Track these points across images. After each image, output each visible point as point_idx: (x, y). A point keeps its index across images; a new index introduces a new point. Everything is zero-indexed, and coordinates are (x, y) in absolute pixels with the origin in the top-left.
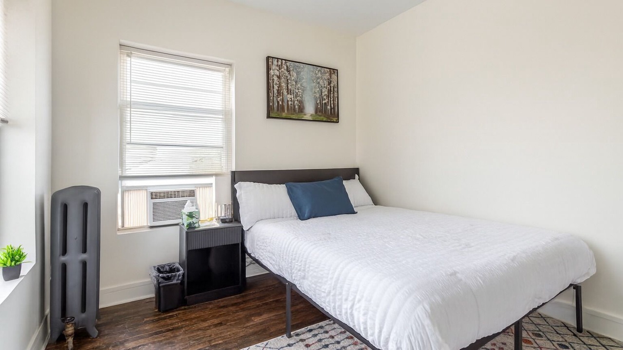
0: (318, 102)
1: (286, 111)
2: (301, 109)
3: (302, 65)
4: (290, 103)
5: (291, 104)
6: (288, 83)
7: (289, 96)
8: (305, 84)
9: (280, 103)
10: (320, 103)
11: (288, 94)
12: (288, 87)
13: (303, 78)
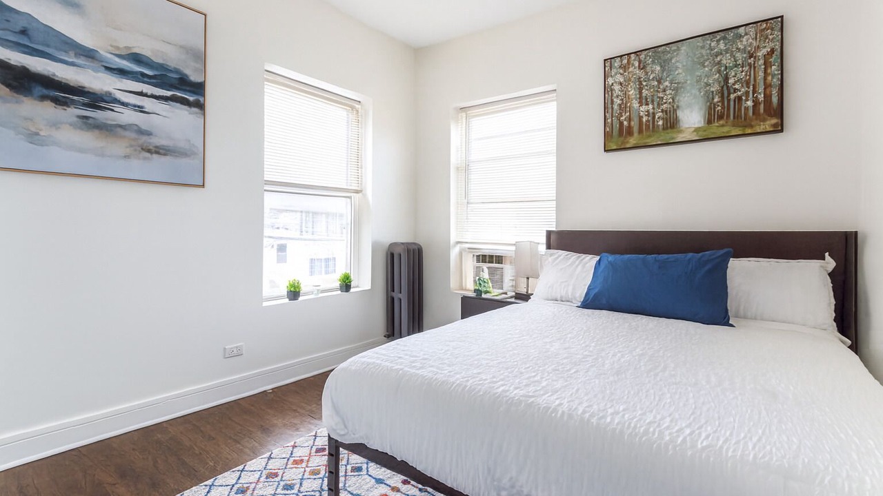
0: (716, 100)
1: (636, 134)
2: (672, 123)
3: (674, 47)
4: (645, 119)
5: (648, 121)
6: (640, 90)
7: (644, 108)
8: (681, 78)
9: (625, 123)
10: (723, 101)
11: (641, 105)
12: (641, 93)
13: (677, 68)
